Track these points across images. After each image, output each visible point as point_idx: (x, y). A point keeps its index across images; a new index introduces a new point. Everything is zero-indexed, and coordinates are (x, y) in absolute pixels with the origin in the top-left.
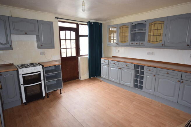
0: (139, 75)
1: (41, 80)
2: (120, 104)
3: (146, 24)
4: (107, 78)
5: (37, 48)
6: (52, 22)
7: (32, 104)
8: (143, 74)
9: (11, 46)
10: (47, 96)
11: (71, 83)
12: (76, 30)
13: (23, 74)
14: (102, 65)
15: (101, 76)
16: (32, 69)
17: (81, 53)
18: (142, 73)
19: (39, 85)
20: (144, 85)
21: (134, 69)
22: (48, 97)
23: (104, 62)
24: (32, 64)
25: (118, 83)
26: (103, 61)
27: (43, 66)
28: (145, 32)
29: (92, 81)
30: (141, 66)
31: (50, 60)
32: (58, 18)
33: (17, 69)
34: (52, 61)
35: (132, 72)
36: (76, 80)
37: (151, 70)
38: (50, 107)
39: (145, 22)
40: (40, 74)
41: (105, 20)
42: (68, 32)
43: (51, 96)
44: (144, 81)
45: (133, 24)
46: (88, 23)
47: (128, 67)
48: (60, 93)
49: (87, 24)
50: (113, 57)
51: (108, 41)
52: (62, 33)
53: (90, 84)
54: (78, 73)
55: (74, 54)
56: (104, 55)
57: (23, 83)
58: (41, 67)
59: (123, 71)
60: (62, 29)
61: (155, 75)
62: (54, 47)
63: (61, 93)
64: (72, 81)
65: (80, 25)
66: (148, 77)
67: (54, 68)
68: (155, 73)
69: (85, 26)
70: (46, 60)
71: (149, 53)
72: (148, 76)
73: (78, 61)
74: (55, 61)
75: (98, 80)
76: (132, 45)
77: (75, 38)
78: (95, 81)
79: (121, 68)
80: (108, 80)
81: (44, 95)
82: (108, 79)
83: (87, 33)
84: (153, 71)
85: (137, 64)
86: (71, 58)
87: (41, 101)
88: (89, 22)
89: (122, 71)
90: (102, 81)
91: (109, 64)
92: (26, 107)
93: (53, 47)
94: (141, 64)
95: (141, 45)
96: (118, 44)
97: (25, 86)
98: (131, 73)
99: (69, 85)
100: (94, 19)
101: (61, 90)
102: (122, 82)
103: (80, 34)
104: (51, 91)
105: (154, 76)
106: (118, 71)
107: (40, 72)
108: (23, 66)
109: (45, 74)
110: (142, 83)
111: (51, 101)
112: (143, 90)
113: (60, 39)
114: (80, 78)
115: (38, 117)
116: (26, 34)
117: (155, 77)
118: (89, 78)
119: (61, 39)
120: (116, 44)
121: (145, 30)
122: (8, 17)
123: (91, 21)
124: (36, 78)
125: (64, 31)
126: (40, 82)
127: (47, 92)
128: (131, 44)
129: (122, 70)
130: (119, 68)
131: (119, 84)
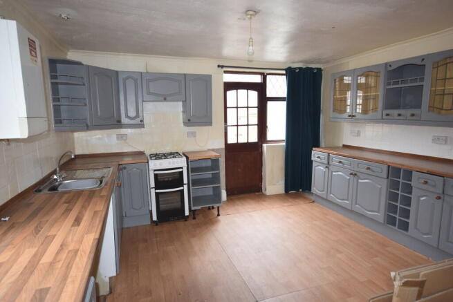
0: (399, 192)
1: (182, 185)
2: (339, 255)
3: (425, 65)
4: (323, 194)
5: (182, 125)
6: (211, 76)
7: (166, 227)
8: (411, 193)
9: (141, 121)
10: (192, 217)
11: (244, 199)
12: (261, 88)
13: (155, 171)
14: (314, 164)
15: (312, 191)
16: (170, 163)
17: (270, 137)
18: (409, 189)
19: (179, 193)
20: (411, 221)
21: (388, 178)
22: (194, 218)
23: (319, 157)
24: (171, 154)
25: (348, 210)
26: (316, 154)
27: (187, 158)
28: (422, 86)
29: (290, 200)
30: (404, 170)
31: (205, 148)
32: (222, 67)
33: (146, 161)
34: (209, 150)
35: (382, 185)
36: (257, 193)
37: (429, 181)
38: (194, 236)
39: (423, 60)
40: (182, 172)
41: (327, 62)
42: (242, 92)
43: (200, 218)
44: (412, 209)
45: (390, 66)
46: (286, 70)
47: (373, 171)
48: (216, 213)
49: (284, 72)
50: (345, 146)
51: (332, 110)
52: (231, 94)
53: (284, 206)
54: (260, 179)
55: (254, 138)
56: (325, 142)
57: (154, 186)
58: (184, 159)
59: (360, 181)
60: (229, 86)
61: (442, 196)
62: (212, 123)
63: (218, 215)
64: (247, 195)
65: (269, 77)
66: (422, 201)
67: (209, 163)
68: (441, 192)
69: (280, 76)
70: (197, 148)
71: (436, 140)
72: (422, 197)
73: (261, 154)
74: (213, 150)
75: (306, 199)
76: (388, 117)
77: (256, 105)
78: (297, 200)
79: (355, 174)
80: (327, 200)
81: (187, 213)
82: (325, 197)
83: (283, 92)
84: (434, 186)
85: (393, 165)
86: (248, 146)
87: (181, 224)
88: (290, 68)
89: (357, 181)
90: (313, 202)
91: (329, 162)
92: (157, 229)
93: (210, 123)
94: (403, 165)
95: (409, 118)
96: (354, 116)
97: (157, 191)
98: (380, 187)
99: (238, 202)
100: (301, 62)
101: (218, 208)
102: (357, 208)
103: (269, 94)
104: (199, 208)
105: (439, 198)
106: (349, 179)
107: (182, 168)
108: (157, 156)
109: (190, 174)
110: (406, 214)
111: (198, 226)
112: (409, 233)
113: (226, 108)
114: (265, 190)
115: (171, 248)
116: (165, 99)
117: (440, 201)
118: (284, 192)
119: (228, 106)
120: (350, 116)
121: (422, 80)
122: (141, 73)
123: (294, 66)
124: (176, 180)
125: (235, 91)
126: (182, 188)
127: (193, 208)
128: (384, 117)
129: (359, 178)
130: (351, 174)
131: (352, 211)
